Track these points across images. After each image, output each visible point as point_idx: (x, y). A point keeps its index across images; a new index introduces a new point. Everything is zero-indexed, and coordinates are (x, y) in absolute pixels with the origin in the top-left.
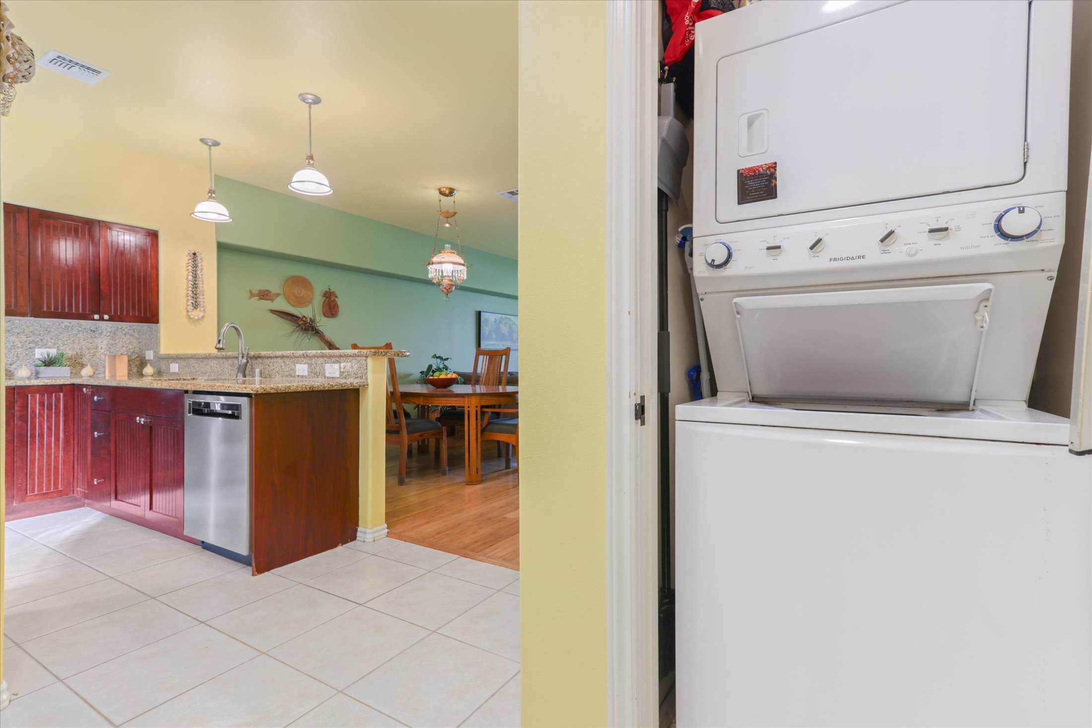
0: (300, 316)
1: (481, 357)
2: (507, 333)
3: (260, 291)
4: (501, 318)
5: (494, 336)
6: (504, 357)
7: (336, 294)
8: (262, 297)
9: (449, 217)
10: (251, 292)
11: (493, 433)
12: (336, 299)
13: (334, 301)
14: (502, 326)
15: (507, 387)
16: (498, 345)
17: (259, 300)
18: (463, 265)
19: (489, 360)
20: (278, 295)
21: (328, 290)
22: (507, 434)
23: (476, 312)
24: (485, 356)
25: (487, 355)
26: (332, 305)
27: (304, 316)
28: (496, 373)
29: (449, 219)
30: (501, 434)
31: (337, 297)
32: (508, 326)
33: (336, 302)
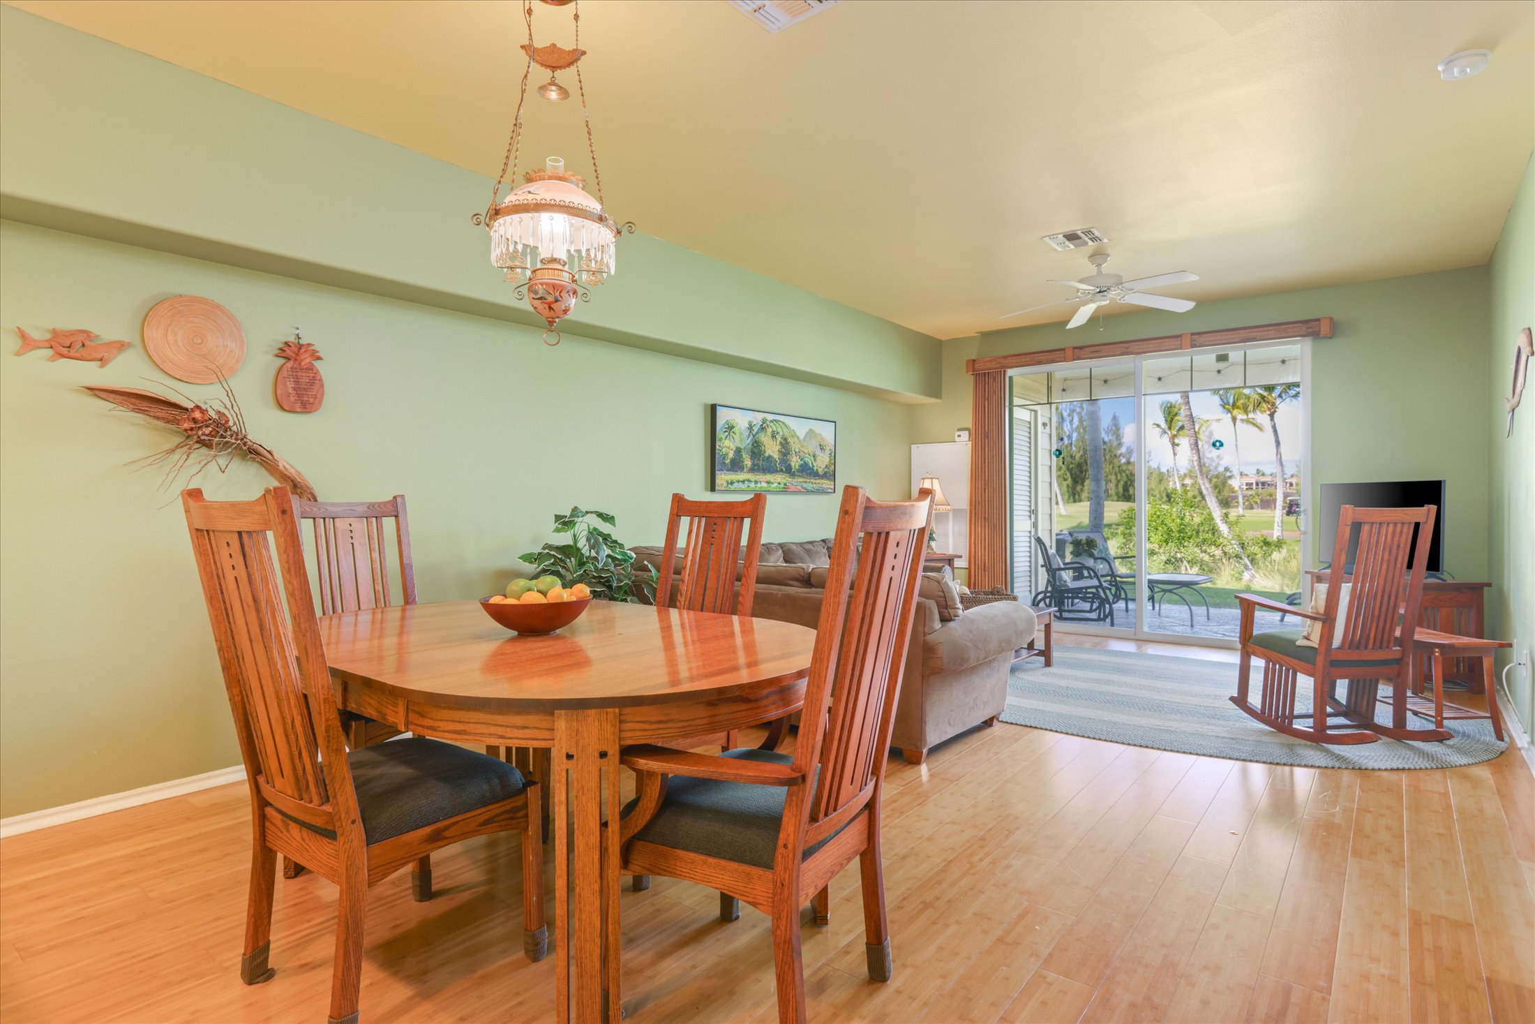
0: (190, 405)
1: (685, 521)
2: (776, 456)
3: (55, 333)
4: (764, 421)
5: (748, 462)
6: (747, 522)
7: (315, 351)
8: (65, 351)
9: (560, 67)
10: (23, 335)
11: (680, 852)
12: (317, 364)
13: (311, 368)
14: (765, 439)
15: (755, 620)
16: (756, 482)
17: (52, 359)
18: (601, 219)
19: (705, 531)
20: (121, 346)
21: (292, 339)
22: (734, 865)
23: (706, 405)
24: (696, 519)
25: (700, 517)
26: (305, 380)
27: (198, 407)
28: (723, 570)
29: (558, 73)
30: (711, 860)
31: (319, 358)
32: (779, 438)
33: (317, 372)
